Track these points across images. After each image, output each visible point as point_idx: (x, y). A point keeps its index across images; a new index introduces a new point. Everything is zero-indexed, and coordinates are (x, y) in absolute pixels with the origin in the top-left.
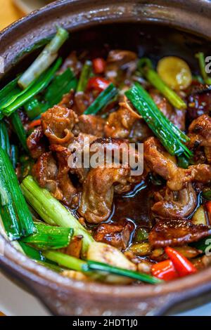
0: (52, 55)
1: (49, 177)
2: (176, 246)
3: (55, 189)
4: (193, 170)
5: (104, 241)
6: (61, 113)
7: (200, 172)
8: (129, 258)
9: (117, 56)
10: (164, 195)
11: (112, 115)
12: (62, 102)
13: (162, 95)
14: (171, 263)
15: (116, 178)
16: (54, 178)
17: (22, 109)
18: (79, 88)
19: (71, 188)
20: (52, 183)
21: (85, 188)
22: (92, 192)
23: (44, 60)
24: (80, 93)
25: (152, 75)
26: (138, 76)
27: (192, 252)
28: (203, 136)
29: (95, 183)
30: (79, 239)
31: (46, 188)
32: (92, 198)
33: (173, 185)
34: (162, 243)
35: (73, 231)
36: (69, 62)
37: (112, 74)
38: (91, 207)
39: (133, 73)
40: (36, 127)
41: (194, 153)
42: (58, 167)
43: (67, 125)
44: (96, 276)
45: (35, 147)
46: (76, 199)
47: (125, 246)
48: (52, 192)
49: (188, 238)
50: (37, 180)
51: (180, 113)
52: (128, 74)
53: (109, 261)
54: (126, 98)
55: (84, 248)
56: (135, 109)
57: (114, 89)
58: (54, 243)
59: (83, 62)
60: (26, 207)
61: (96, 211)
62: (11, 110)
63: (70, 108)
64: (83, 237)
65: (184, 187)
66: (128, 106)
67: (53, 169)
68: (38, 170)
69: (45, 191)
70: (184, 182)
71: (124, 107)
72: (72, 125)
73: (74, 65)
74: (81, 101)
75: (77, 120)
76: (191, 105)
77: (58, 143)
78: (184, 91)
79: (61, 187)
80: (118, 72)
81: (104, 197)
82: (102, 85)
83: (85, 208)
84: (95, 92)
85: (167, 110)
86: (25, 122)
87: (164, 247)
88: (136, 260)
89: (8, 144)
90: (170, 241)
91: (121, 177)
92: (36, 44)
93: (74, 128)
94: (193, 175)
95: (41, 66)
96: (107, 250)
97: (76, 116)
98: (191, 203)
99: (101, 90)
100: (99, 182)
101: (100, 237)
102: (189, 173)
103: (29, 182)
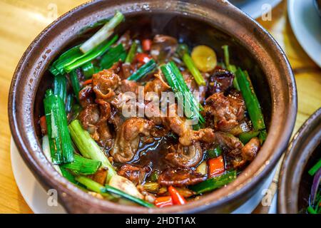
0: (109, 31)
1: (91, 123)
2: (177, 186)
3: (94, 132)
4: (201, 132)
5: (125, 176)
6: (108, 76)
7: (206, 134)
8: (140, 191)
9: (160, 39)
10: (176, 149)
11: (149, 83)
12: (111, 68)
13: (190, 74)
14: (171, 199)
15: (141, 130)
16: (95, 124)
17: (81, 68)
18: (128, 59)
19: (107, 134)
20: (93, 127)
21: (118, 136)
22: (123, 138)
23: (102, 34)
24: (127, 63)
25: (186, 57)
26: (175, 57)
27: (188, 193)
28: (214, 108)
29: (125, 132)
30: (105, 170)
31: (87, 130)
32: (121, 143)
33: (182, 141)
34: (167, 182)
35: (101, 164)
36: (123, 39)
37: (155, 53)
38: (120, 151)
39: (172, 55)
40: (88, 84)
41: (207, 121)
42: (100, 116)
43: (111, 86)
44: (111, 198)
45: (84, 99)
46: (110, 143)
47: (140, 182)
48: (92, 134)
49: (186, 181)
50: (81, 123)
51: (202, 89)
52: (169, 55)
53: (124, 189)
54: (160, 72)
55: (108, 178)
56: (166, 81)
57: (154, 64)
58: (85, 170)
59: (133, 40)
60: (70, 142)
61: (123, 154)
62: (71, 68)
63: (117, 73)
64: (108, 169)
65: (192, 144)
66: (161, 77)
67: (95, 117)
68: (83, 115)
69: (86, 133)
70: (192, 140)
71: (157, 78)
72: (115, 86)
73: (127, 42)
74: (127, 70)
75: (120, 83)
76: (211, 84)
77: (102, 98)
78: (209, 73)
79: (99, 131)
80: (160, 52)
81: (131, 144)
82: (146, 60)
83: (115, 151)
84: (139, 64)
85: (192, 85)
86: (81, 80)
87: (167, 187)
88: (145, 193)
89: (65, 95)
90: (172, 182)
91: (145, 129)
92: (98, 22)
93: (117, 89)
94: (200, 136)
95: (100, 38)
96: (124, 181)
97: (120, 79)
98: (196, 157)
99: (144, 63)
100: (128, 132)
101: (122, 173)
102: (198, 134)
103: (75, 124)
